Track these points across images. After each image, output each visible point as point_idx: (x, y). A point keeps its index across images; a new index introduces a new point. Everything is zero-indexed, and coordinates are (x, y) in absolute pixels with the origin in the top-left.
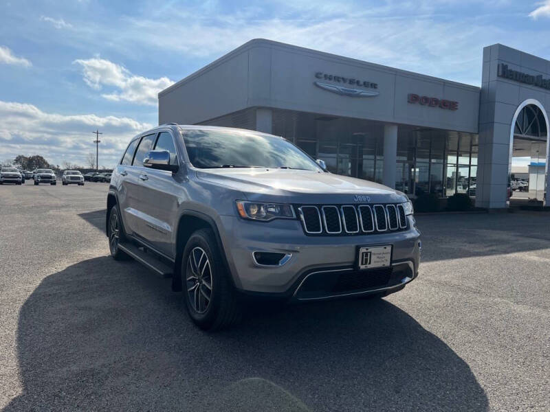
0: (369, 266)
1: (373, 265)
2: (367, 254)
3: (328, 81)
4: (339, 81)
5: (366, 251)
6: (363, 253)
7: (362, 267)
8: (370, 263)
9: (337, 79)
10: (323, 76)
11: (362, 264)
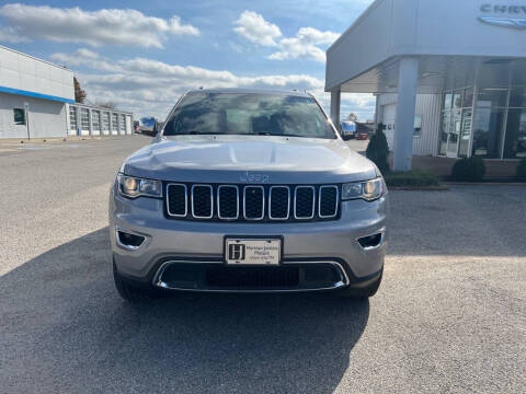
0: (242, 262)
1: (248, 261)
2: (237, 247)
3: (499, 13)
4: (516, 12)
5: (234, 242)
6: (231, 246)
7: (230, 262)
8: (243, 258)
9: (514, 10)
10: (492, 8)
11: (231, 258)
